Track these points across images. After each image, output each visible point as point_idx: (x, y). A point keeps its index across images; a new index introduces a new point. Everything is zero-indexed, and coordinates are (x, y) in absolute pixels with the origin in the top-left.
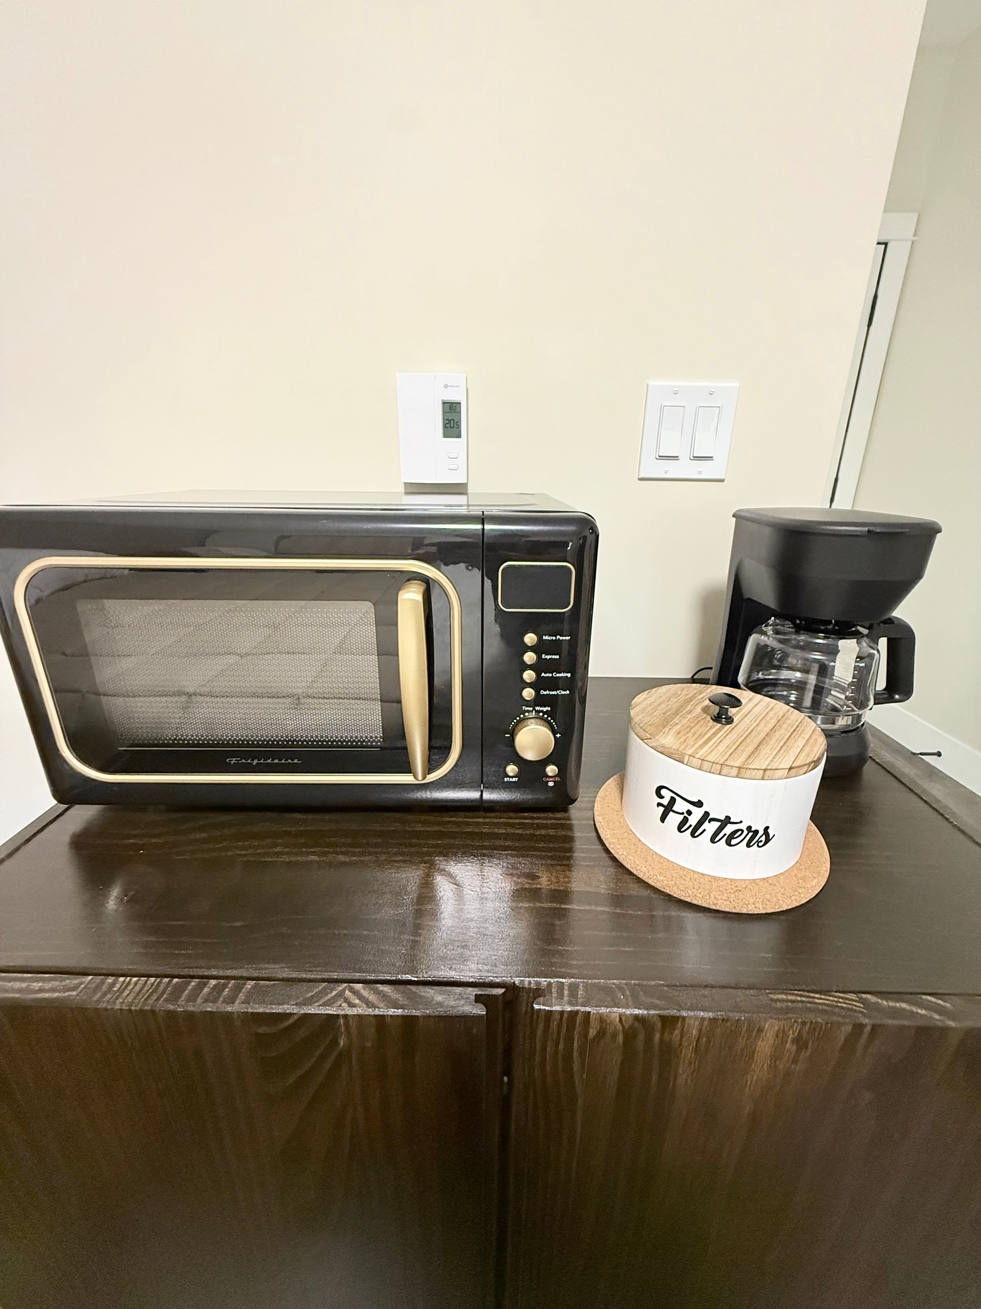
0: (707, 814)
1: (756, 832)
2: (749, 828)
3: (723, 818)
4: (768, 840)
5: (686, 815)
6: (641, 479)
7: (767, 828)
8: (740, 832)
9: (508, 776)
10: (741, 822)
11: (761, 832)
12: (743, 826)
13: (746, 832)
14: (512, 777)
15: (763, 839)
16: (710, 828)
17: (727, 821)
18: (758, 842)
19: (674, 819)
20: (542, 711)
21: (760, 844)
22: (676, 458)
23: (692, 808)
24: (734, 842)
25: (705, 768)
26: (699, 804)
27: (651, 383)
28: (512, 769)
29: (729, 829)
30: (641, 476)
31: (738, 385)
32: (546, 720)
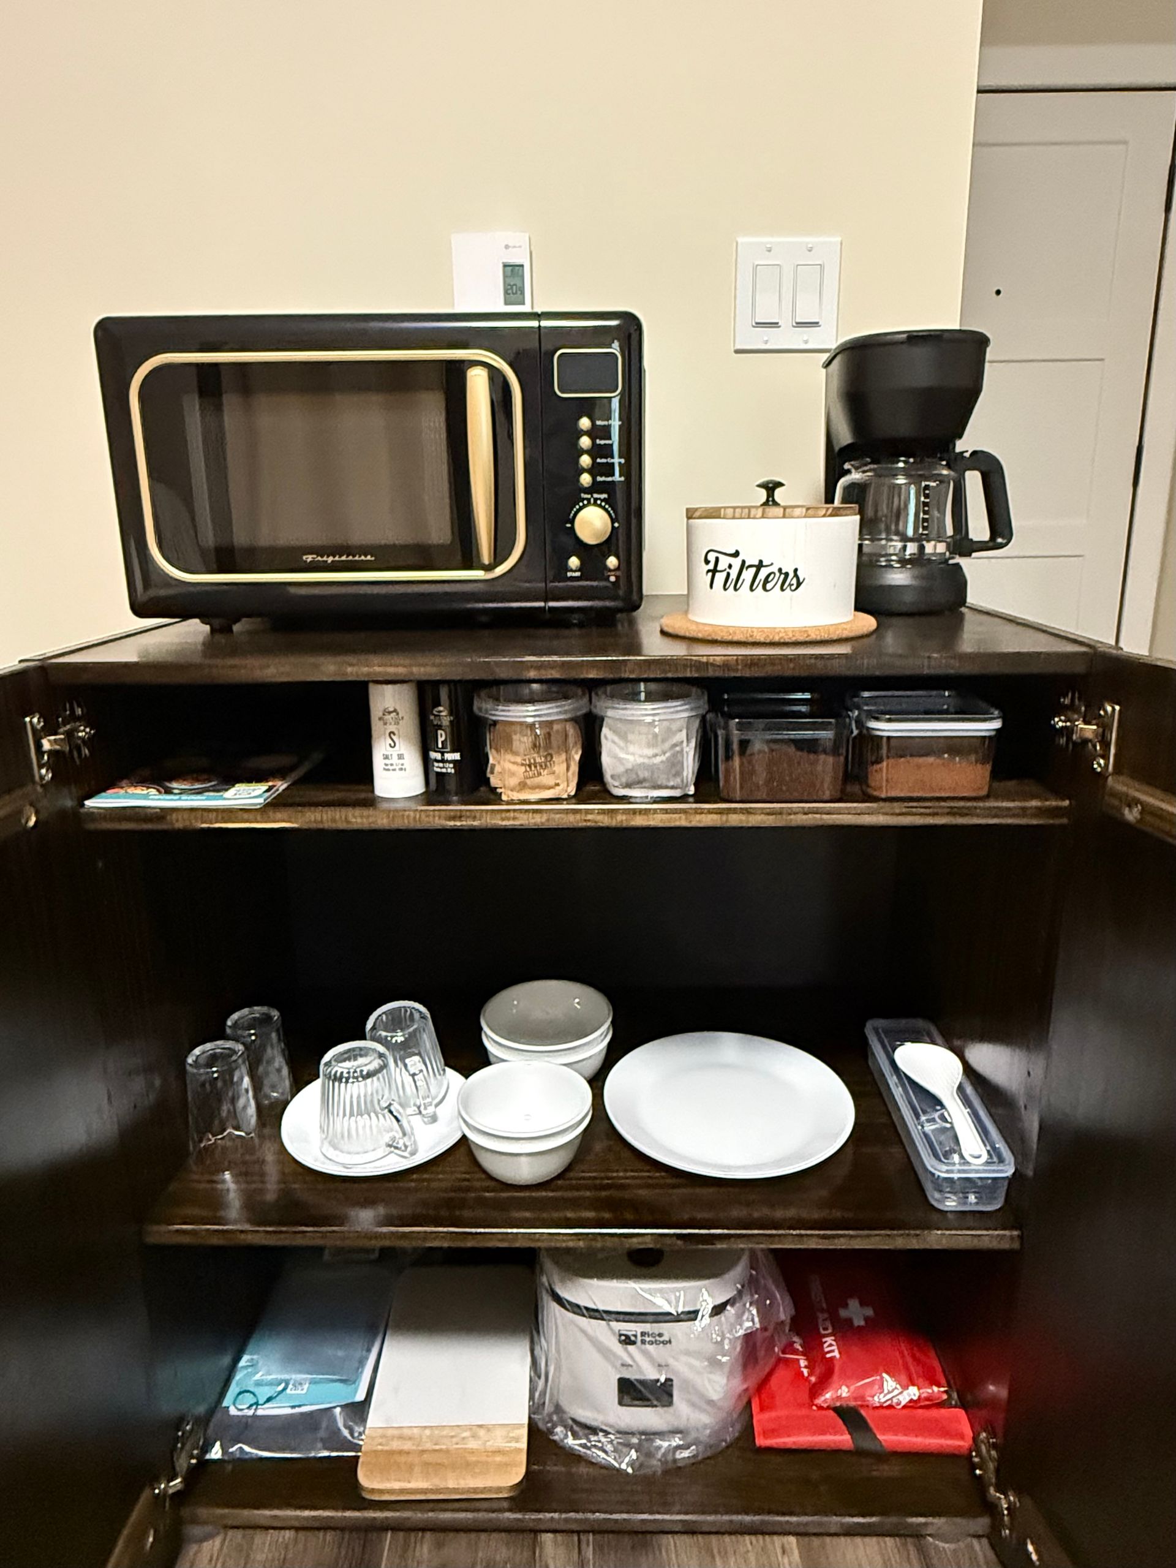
0: (744, 562)
1: (787, 574)
2: (780, 570)
3: (757, 563)
4: (799, 584)
5: (728, 570)
6: (737, 352)
7: (796, 570)
8: (772, 576)
9: (572, 571)
10: (772, 564)
11: (791, 574)
12: (775, 569)
13: (778, 574)
14: (575, 571)
15: (794, 581)
16: (748, 575)
17: (760, 565)
18: (790, 585)
19: (720, 578)
20: (600, 499)
21: (793, 587)
22: (775, 325)
23: (731, 560)
24: (769, 586)
25: (737, 515)
26: (736, 554)
27: (740, 240)
28: (574, 562)
29: (763, 573)
30: (739, 347)
31: (839, 239)
32: (604, 508)
